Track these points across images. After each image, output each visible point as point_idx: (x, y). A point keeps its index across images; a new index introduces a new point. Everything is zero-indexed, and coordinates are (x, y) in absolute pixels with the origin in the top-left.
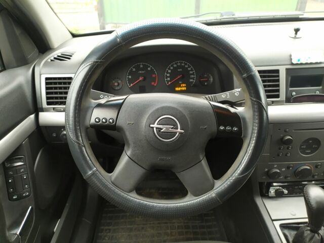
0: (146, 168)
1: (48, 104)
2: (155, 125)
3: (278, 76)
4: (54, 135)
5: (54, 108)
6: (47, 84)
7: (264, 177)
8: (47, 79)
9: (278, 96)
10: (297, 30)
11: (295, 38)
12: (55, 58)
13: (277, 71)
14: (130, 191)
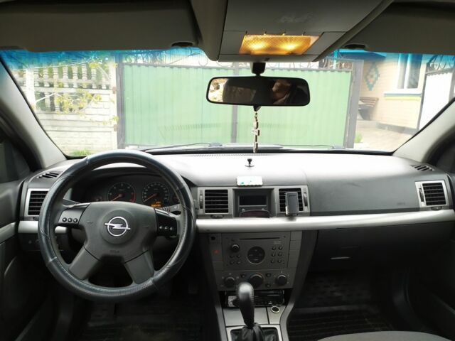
0: (98, 258)
1: (30, 213)
2: (109, 224)
3: (227, 195)
4: (30, 242)
5: (34, 217)
6: (31, 196)
7: (222, 286)
8: (32, 192)
9: (227, 211)
10: (250, 161)
11: (250, 166)
12: (43, 176)
13: (226, 191)
14: (84, 279)
